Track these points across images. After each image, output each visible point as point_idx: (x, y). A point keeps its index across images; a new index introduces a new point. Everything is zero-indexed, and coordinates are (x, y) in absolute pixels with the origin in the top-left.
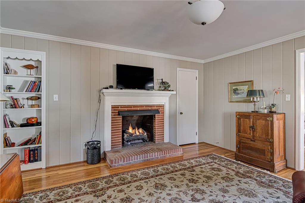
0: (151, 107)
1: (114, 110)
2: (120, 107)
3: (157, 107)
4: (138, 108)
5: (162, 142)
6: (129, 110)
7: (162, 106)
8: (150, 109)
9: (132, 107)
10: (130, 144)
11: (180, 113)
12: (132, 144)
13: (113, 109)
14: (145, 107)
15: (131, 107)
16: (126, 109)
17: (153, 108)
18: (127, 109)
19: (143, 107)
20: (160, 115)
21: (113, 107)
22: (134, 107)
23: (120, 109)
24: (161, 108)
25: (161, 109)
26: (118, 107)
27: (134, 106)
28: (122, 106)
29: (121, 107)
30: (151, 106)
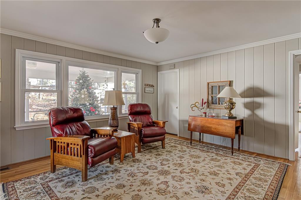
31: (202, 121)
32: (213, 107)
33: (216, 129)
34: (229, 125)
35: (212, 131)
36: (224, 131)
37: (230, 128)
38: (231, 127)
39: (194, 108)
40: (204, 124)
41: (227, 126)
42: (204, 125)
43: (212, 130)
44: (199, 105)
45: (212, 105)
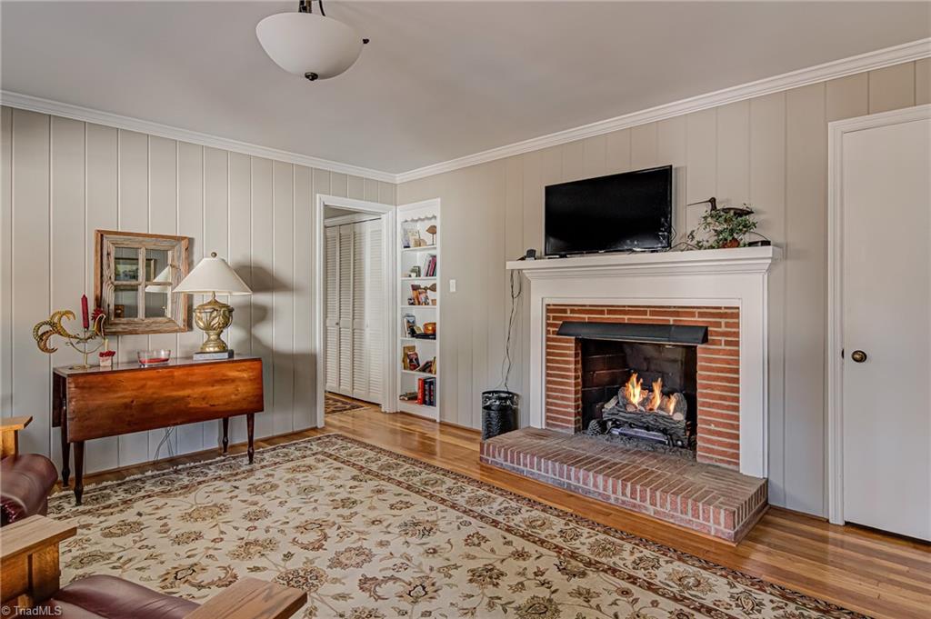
0: (677, 314)
1: (554, 318)
2: (569, 312)
3: (701, 315)
4: (626, 317)
5: (731, 467)
6: (594, 321)
7: (732, 314)
8: (671, 323)
9: (604, 311)
10: (620, 434)
11: (848, 355)
12: (625, 435)
13: (551, 315)
14: (653, 313)
15: (602, 312)
16: (587, 316)
17: (686, 320)
18: (589, 318)
19: (645, 313)
20: (720, 350)
21: (550, 310)
22: (610, 312)
23: (569, 315)
24: (723, 321)
25: (727, 325)
26: (565, 311)
27: (613, 310)
28: (576, 308)
29: (572, 312)
30: (676, 311)
31: (143, 387)
32: (119, 329)
33: (204, 399)
34: (245, 375)
35: (191, 408)
36: (233, 397)
37: (249, 383)
38: (251, 380)
39: (54, 340)
40: (153, 393)
41: (241, 379)
42: (155, 396)
43: (191, 405)
44: (73, 325)
45: (117, 321)
